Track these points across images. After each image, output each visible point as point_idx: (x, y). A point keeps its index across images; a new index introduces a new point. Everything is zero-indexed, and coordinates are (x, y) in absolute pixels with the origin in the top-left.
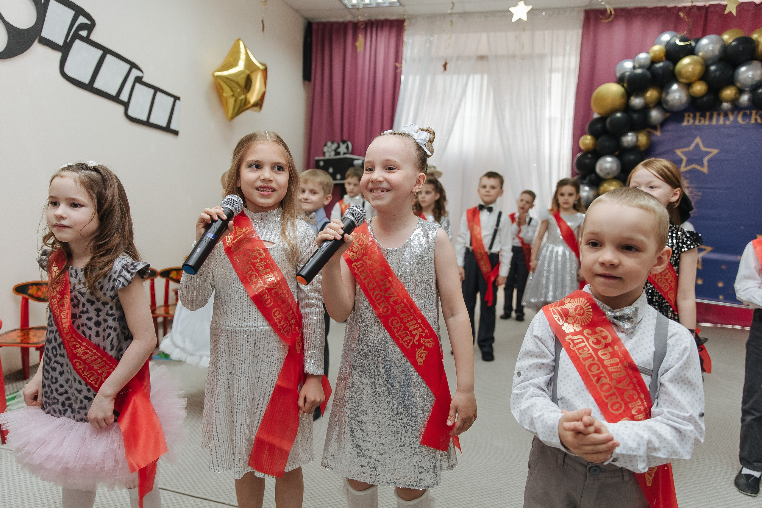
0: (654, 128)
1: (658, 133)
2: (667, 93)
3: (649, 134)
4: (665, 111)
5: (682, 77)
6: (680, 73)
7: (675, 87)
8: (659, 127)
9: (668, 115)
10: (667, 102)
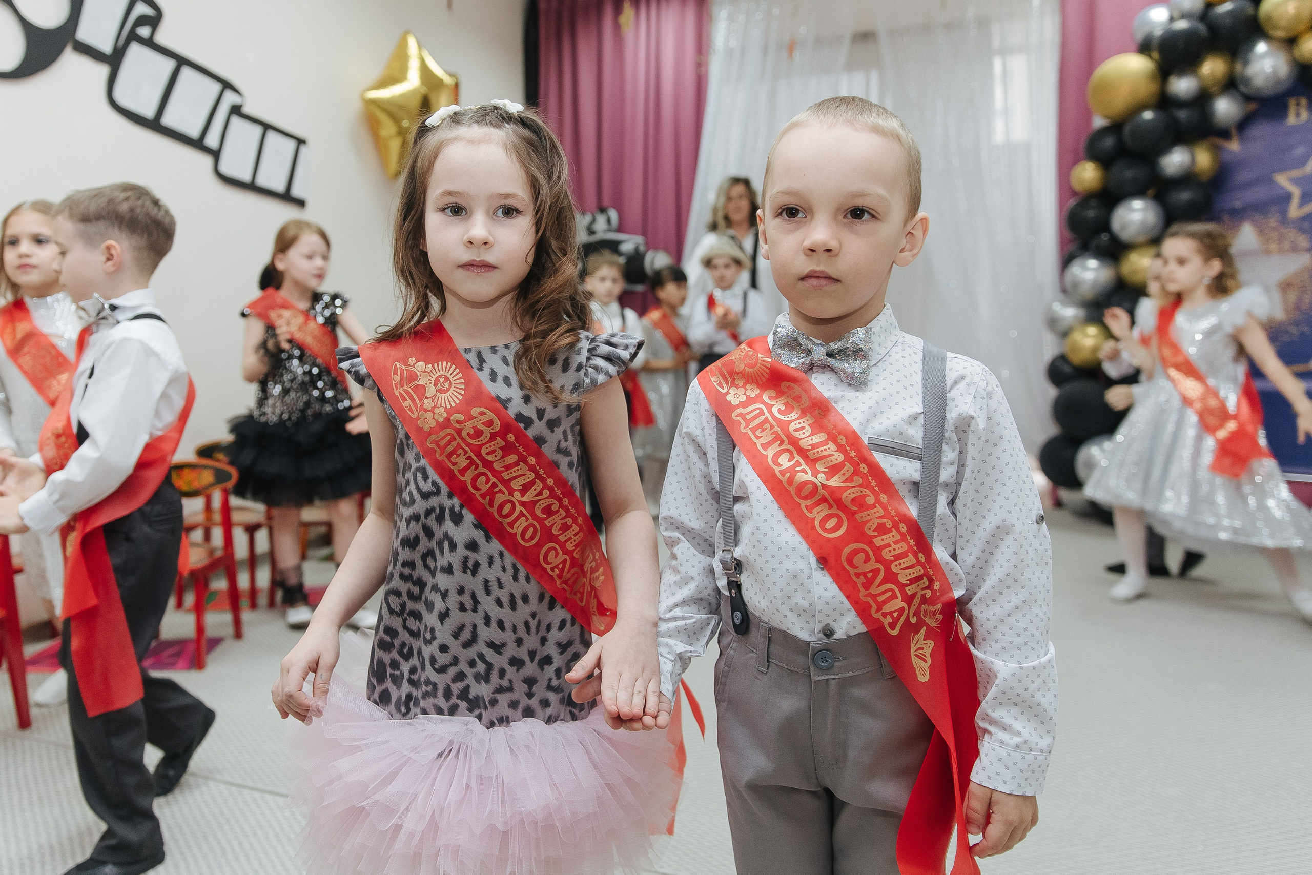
0: (1224, 134)
1: (1234, 146)
2: (1246, 63)
3: (1216, 150)
4: (1248, 98)
5: (1275, 27)
6: (1269, 19)
7: (1261, 47)
8: (1234, 132)
9: (1252, 106)
10: (1247, 81)
